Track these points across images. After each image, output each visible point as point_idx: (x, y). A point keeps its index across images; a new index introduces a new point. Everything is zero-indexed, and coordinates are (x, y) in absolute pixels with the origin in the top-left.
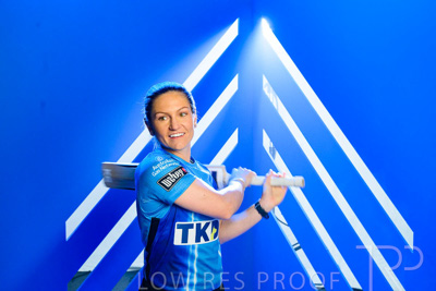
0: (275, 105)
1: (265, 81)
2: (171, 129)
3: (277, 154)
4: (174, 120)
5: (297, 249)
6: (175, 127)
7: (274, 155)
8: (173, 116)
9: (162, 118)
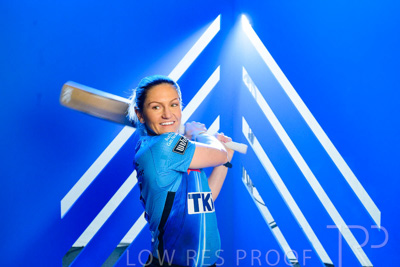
0: (253, 94)
1: (245, 72)
2: (164, 118)
3: (255, 140)
4: (167, 110)
5: (273, 227)
6: (168, 116)
7: (252, 141)
8: (167, 106)
9: (155, 108)
